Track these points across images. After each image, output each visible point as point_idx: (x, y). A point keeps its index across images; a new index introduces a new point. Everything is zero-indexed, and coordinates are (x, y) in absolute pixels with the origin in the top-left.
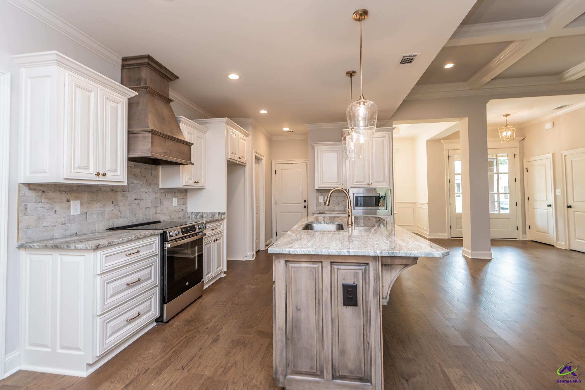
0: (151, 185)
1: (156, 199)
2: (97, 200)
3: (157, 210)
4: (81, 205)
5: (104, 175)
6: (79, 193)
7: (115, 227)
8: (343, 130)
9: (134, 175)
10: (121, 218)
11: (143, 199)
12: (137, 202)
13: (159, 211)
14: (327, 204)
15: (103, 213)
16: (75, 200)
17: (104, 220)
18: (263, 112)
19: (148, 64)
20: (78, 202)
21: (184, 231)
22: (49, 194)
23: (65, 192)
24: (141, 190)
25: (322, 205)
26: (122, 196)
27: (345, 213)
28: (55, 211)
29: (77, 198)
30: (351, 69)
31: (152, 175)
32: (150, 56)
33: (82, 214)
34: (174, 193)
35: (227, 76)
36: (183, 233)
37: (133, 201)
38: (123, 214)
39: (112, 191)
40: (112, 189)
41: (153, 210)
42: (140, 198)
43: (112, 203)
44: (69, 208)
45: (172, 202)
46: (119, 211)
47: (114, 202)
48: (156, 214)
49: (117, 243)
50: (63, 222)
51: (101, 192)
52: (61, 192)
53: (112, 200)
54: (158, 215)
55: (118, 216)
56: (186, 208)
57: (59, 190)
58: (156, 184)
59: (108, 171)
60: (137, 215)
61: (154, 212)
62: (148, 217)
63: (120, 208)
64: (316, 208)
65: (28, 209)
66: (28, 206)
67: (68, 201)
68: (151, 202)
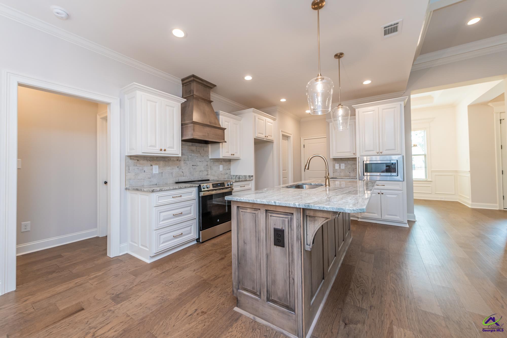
0: (203, 157)
1: (207, 165)
2: (168, 165)
3: (208, 172)
4: (159, 168)
5: (165, 150)
6: (157, 161)
7: (180, 181)
8: (352, 106)
9: (192, 151)
10: (184, 176)
11: (198, 165)
12: (194, 167)
13: (209, 173)
14: (307, 168)
15: (172, 173)
16: (155, 165)
17: (173, 177)
18: (283, 100)
19: (194, 80)
20: (157, 166)
21: (215, 185)
22: (141, 161)
23: (150, 161)
24: (197, 160)
25: (338, 171)
26: (184, 164)
27: (355, 178)
28: (145, 171)
29: (156, 164)
30: (338, 52)
31: (205, 150)
32: (194, 75)
33: (159, 173)
34: (220, 162)
35: (243, 78)
36: (213, 187)
37: (191, 167)
38: (184, 174)
39: (178, 160)
40: (177, 159)
41: (206, 173)
42: (196, 165)
43: (178, 167)
44: (152, 169)
45: (219, 168)
46: (182, 172)
47: (179, 167)
48: (207, 175)
49: (165, 190)
50: (149, 177)
51: (171, 161)
52: (147, 160)
53: (178, 166)
54: (209, 176)
55: (181, 175)
56: (230, 172)
57: (146, 160)
58: (207, 156)
59: (168, 148)
60: (194, 175)
61: (206, 174)
62: (202, 177)
63: (182, 170)
64: (333, 174)
65: (130, 170)
66: (130, 168)
67: (151, 165)
68: (204, 167)
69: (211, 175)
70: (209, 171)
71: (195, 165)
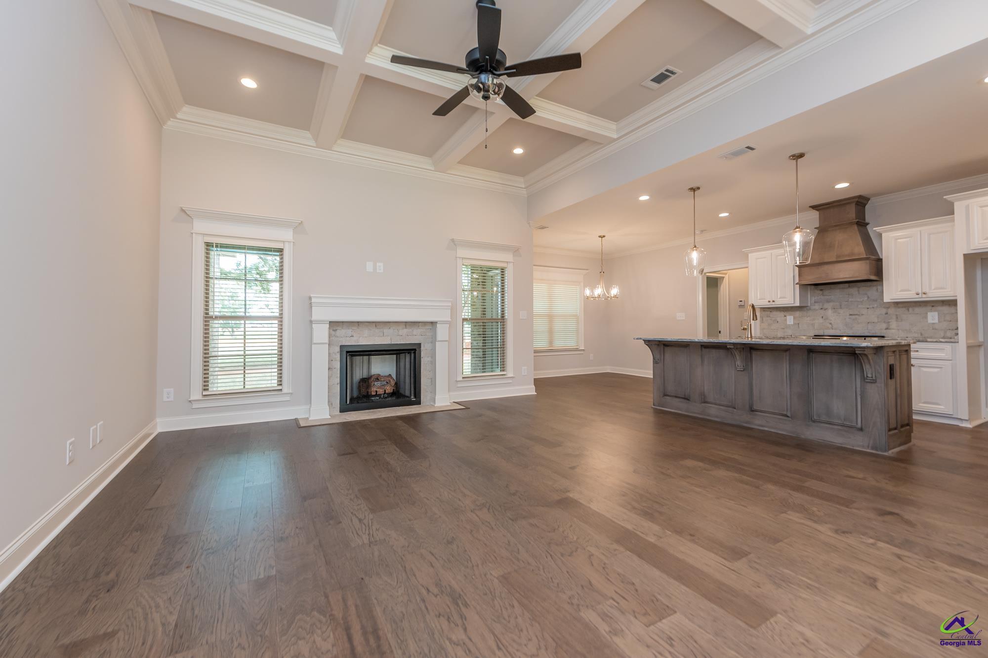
1: (887, 314)
2: (807, 315)
3: (889, 325)
4: (794, 319)
5: (774, 301)
6: (792, 311)
10: (832, 329)
11: (862, 315)
12: (853, 317)
13: (891, 327)
15: (813, 325)
16: (789, 315)
17: (814, 329)
20: (792, 317)
22: (774, 313)
23: (783, 311)
24: (859, 306)
26: (833, 313)
28: (777, 322)
29: (791, 315)
33: (795, 324)
34: (931, 307)
37: (848, 316)
38: (834, 327)
39: (822, 309)
40: (821, 307)
41: (884, 326)
42: (858, 314)
43: (822, 318)
44: (786, 320)
46: (831, 324)
47: (824, 318)
48: (887, 329)
50: (782, 328)
53: (822, 316)
54: (892, 331)
55: (828, 327)
57: (779, 310)
60: (853, 329)
61: (884, 328)
62: (873, 332)
63: (830, 322)
65: (764, 320)
66: (764, 318)
67: (785, 316)
68: (878, 317)
69: (898, 330)
70: (890, 323)
71: (855, 313)
